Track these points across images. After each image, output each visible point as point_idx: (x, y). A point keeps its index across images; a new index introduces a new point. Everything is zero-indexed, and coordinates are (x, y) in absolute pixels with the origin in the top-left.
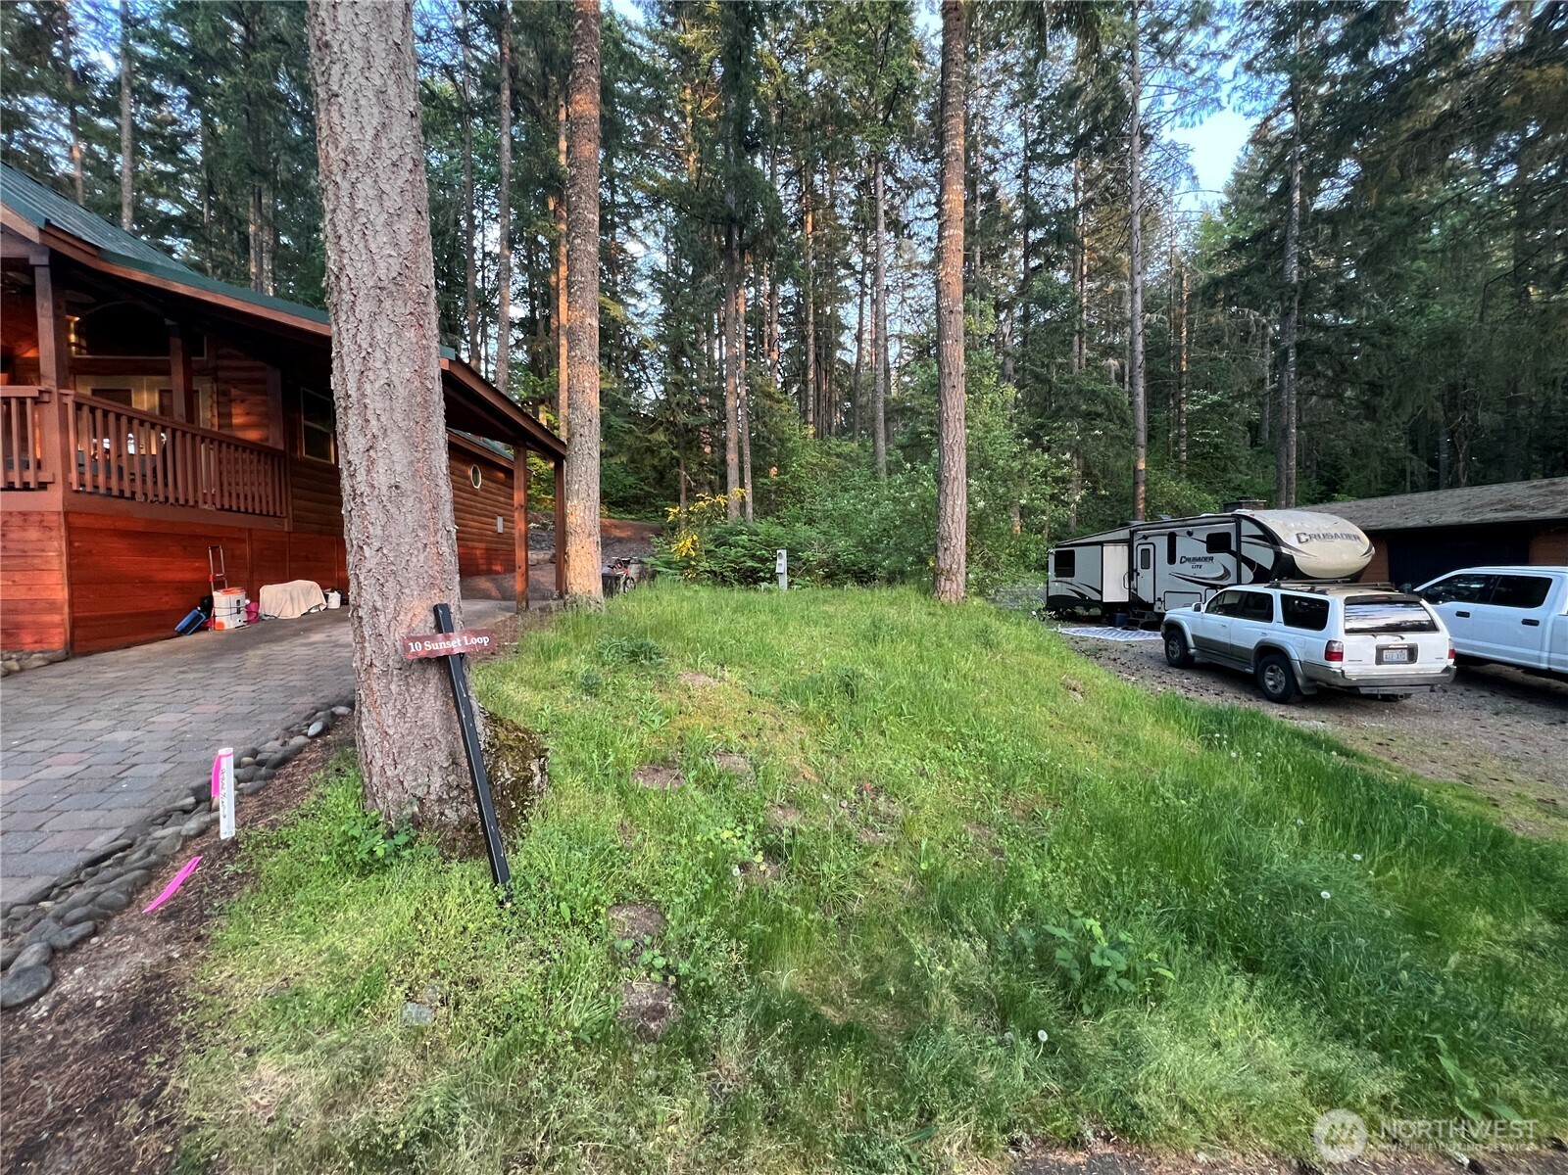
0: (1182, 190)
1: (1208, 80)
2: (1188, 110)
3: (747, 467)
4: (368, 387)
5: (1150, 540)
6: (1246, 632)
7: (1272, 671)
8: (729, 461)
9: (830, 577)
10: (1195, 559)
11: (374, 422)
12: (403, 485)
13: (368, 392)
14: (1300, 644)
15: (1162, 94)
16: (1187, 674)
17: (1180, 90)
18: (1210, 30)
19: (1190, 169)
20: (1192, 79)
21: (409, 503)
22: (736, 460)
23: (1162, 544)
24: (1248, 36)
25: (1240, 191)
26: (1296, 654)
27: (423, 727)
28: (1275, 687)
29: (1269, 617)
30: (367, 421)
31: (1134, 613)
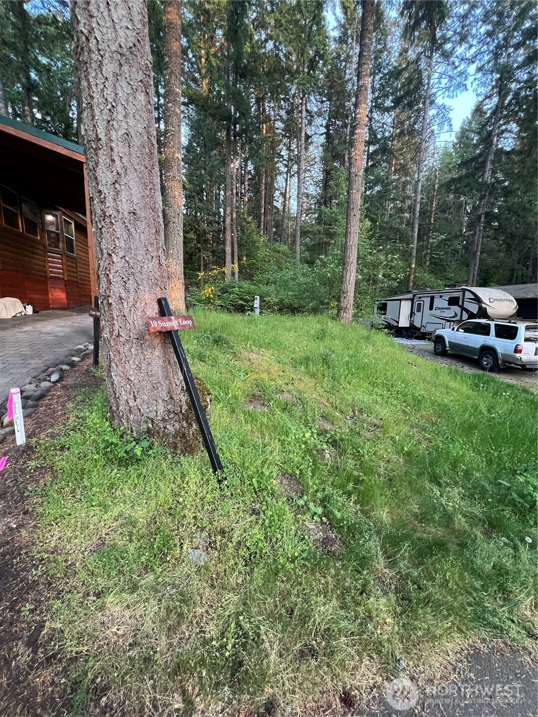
0: (444, 130)
1: (463, 73)
2: (452, 89)
3: (236, 254)
4: (113, 133)
5: (422, 299)
6: (476, 341)
7: (487, 357)
8: (227, 251)
9: (280, 310)
10: (442, 308)
11: (118, 162)
12: (138, 212)
13: (113, 138)
14: (502, 346)
15: (441, 78)
16: (445, 358)
17: (450, 76)
18: (467, 45)
19: (450, 120)
20: (455, 71)
21: (142, 226)
22: (230, 251)
23: (427, 301)
24: (482, 53)
25: (463, 137)
26: (500, 351)
27: (152, 376)
28: (487, 364)
29: (488, 334)
30: (113, 161)
31: (412, 332)
